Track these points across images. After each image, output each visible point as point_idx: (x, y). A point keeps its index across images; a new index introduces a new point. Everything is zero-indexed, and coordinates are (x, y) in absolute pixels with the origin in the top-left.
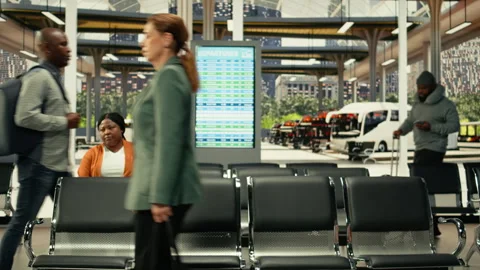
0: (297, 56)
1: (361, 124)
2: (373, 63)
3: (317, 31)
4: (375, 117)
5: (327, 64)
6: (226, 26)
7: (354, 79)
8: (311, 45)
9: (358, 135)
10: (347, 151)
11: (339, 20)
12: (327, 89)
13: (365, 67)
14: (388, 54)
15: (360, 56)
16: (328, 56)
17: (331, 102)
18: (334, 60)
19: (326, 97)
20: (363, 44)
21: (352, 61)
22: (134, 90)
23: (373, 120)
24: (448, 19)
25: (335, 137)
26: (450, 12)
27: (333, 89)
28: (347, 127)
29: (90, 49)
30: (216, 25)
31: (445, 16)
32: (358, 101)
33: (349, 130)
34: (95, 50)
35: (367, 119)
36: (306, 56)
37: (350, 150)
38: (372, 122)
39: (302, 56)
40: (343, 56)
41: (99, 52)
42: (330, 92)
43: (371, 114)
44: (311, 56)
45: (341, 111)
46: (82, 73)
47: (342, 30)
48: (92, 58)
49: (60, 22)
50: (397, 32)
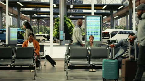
6: (70, 6)
7: (106, 22)
9: (109, 38)
13: (109, 18)
14: (116, 14)
15: (107, 15)
20: (109, 12)
21: (105, 17)
22: (40, 25)
28: (106, 36)
29: (29, 13)
30: (67, 6)
32: (107, 29)
37: (109, 42)
38: (113, 34)
43: (113, 32)
45: (104, 31)
46: (26, 20)
47: (104, 8)
48: (29, 15)
49: (22, 5)
50: (119, 8)
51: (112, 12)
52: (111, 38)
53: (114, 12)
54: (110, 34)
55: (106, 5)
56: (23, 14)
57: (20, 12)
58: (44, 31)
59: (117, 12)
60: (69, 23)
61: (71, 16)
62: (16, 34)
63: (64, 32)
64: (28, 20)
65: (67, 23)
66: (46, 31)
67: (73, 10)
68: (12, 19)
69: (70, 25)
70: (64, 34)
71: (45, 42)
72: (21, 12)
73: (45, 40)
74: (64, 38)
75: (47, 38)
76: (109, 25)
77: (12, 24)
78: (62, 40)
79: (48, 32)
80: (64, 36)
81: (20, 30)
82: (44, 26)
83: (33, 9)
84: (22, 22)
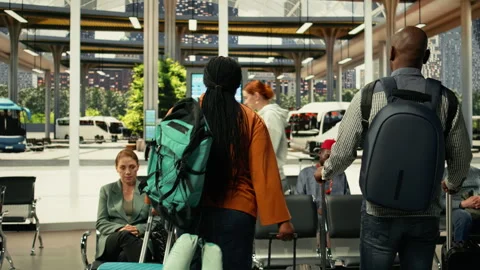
0: (256, 53)
1: (319, 123)
2: (330, 61)
3: (275, 30)
4: (333, 117)
5: (285, 62)
6: (187, 24)
7: (311, 77)
8: (269, 43)
9: (317, 134)
10: (308, 150)
11: (298, 20)
12: (283, 85)
13: (322, 65)
14: (345, 52)
15: (317, 54)
16: (286, 55)
17: (287, 98)
18: (292, 58)
19: (283, 94)
20: (321, 43)
21: (310, 59)
22: (91, 85)
23: (331, 119)
24: (403, 19)
25: (295, 135)
26: (405, 14)
27: (289, 85)
28: (307, 126)
29: (49, 45)
30: (177, 24)
31: (400, 17)
32: (316, 100)
33: (308, 129)
34: (55, 47)
35: (325, 119)
36: (264, 54)
37: (311, 150)
38: (330, 122)
39: (261, 54)
40: (300, 54)
41: (58, 48)
42: (286, 88)
43: (330, 113)
44: (269, 54)
45: (301, 111)
46: (41, 69)
47: (302, 30)
48: (51, 54)
49: (21, 20)
50: (354, 32)
51: (330, 45)
52: (324, 131)
53: (340, 45)
54: (319, 120)
55: (308, 20)
56: (28, 51)
57: (20, 44)
58: (105, 106)
59: (348, 46)
60: (179, 83)
61: (192, 58)
64: (47, 71)
65: (175, 81)
66: (114, 105)
67: (204, 36)
71: (103, 145)
72: (23, 42)
73: (102, 137)
75: (111, 132)
76: (325, 86)
79: (118, 108)
82: (107, 88)
84: (31, 77)
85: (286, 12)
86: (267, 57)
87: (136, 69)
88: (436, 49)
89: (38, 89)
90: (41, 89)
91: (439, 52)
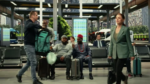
2: (108, 16)
3: (91, 7)
5: (94, 17)
6: (65, 5)
7: (102, 21)
8: (89, 11)
9: (105, 38)
11: (98, 4)
13: (106, 18)
14: (113, 14)
15: (104, 14)
17: (95, 28)
18: (96, 16)
19: (93, 27)
20: (105, 11)
21: (102, 16)
23: (108, 34)
24: (130, 4)
26: (131, 2)
27: (95, 24)
29: (23, 12)
30: (62, 6)
32: (103, 28)
33: (102, 37)
38: (108, 35)
39: (87, 15)
40: (99, 15)
43: (108, 32)
45: (99, 32)
46: (20, 19)
47: (99, 7)
48: (23, 15)
49: (15, 4)
50: (115, 8)
51: (108, 12)
52: (106, 38)
53: (111, 11)
54: (105, 34)
55: (101, 4)
56: (17, 14)
57: (14, 12)
59: (114, 12)
60: (63, 23)
61: (66, 16)
62: (9, 34)
63: (58, 33)
64: (22, 20)
65: (62, 23)
67: (69, 9)
68: (6, 19)
69: (65, 25)
70: (58, 34)
72: (15, 11)
74: (58, 39)
76: (106, 25)
77: (6, 24)
78: (56, 41)
80: (58, 36)
81: (13, 30)
83: (28, 8)
84: (16, 22)
85: (94, 2)
86: (89, 15)
87: (50, 19)
88: (141, 13)
89: (18, 26)
90: (19, 26)
91: (142, 14)
